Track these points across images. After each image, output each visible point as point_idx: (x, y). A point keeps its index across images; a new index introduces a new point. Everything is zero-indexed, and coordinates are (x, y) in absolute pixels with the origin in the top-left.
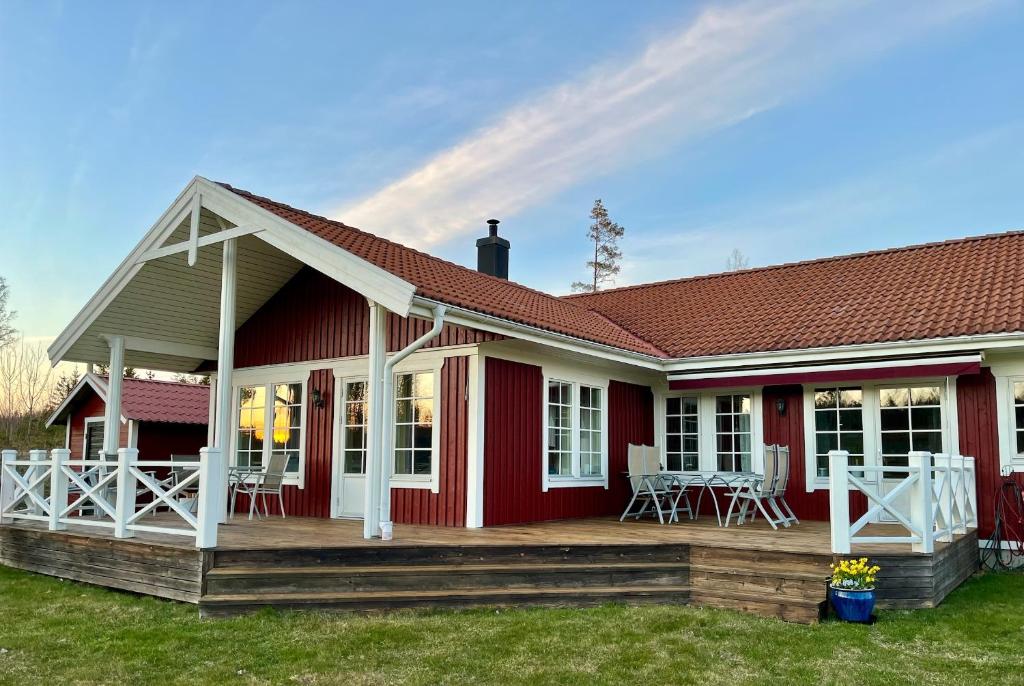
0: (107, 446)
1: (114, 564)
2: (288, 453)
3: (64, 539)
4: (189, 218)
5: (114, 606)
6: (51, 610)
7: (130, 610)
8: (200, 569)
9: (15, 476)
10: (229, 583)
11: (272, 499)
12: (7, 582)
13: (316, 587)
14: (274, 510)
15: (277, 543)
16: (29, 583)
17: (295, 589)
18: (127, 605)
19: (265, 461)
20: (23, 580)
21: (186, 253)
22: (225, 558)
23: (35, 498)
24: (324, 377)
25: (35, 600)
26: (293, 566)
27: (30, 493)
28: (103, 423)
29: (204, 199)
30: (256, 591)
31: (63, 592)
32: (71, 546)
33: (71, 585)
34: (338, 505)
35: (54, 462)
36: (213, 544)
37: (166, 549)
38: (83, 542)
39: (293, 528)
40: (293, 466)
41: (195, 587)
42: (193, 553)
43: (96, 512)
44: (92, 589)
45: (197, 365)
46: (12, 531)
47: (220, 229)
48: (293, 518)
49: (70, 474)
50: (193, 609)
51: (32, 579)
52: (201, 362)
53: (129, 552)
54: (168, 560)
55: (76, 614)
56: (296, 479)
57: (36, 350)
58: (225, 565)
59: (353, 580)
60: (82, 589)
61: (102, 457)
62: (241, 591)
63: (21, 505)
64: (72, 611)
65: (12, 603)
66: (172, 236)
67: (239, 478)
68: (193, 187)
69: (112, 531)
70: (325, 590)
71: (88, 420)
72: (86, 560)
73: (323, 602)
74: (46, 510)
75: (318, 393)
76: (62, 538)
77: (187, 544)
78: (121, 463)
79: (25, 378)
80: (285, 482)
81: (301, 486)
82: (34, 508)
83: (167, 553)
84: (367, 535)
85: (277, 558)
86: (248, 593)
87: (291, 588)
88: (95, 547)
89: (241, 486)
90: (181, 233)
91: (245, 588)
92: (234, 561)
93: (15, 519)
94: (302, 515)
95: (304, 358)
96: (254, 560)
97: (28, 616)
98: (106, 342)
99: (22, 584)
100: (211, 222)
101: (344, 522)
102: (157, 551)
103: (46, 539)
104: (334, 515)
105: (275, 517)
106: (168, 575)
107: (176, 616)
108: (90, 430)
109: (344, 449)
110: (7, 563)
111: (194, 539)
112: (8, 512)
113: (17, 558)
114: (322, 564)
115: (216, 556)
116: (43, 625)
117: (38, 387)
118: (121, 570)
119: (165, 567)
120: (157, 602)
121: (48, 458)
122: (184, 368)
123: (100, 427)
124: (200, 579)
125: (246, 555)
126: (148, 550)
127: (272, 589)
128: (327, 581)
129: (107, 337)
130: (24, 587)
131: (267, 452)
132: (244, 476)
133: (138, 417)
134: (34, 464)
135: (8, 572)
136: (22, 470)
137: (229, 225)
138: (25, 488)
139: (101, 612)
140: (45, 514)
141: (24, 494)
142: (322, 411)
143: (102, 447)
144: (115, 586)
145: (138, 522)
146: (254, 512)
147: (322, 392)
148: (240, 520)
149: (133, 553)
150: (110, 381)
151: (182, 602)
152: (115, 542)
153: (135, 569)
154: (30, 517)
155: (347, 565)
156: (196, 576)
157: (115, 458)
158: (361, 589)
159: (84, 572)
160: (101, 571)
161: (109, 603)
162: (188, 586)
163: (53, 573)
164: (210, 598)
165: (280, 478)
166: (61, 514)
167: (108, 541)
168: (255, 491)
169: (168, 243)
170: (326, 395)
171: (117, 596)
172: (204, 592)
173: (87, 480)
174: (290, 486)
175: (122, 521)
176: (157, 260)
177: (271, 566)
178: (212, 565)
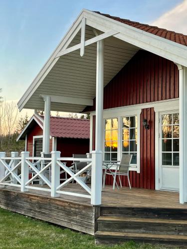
0: (45, 150)
1: (51, 210)
2: (131, 154)
3: (27, 196)
4: (80, 32)
5: (52, 233)
6: (23, 233)
7: (60, 236)
8: (93, 217)
9: (5, 164)
10: (109, 226)
11: (124, 178)
12: (3, 217)
13: (156, 231)
14: (125, 184)
15: (132, 203)
16: (13, 218)
17: (144, 231)
18: (59, 233)
19: (119, 158)
20: (10, 216)
21: (79, 50)
22: (105, 211)
23: (14, 175)
24: (149, 112)
25: (16, 227)
26: (142, 218)
27: (12, 173)
28: (42, 138)
29: (87, 20)
30: (123, 231)
31: (28, 224)
32: (30, 200)
33: (31, 220)
34: (159, 182)
35: (22, 158)
36: (99, 203)
37: (75, 204)
38: (36, 198)
39: (137, 195)
40: (134, 161)
41: (91, 226)
42: (89, 208)
43: (41, 183)
44: (41, 222)
45: (83, 109)
46: (4, 191)
47: (95, 36)
48: (135, 189)
49: (29, 163)
50: (91, 238)
51: (14, 216)
52: (85, 107)
53: (58, 205)
54: (77, 210)
55: (36, 237)
56: (136, 168)
57: (11, 105)
58: (105, 215)
59: (177, 228)
60: (36, 222)
61: (42, 155)
62: (115, 230)
63: (8, 179)
64: (33, 235)
65: (6, 228)
66: (72, 42)
67: (107, 166)
68: (82, 15)
69: (50, 193)
70: (162, 233)
71: (34, 137)
72: (37, 207)
73: (161, 240)
74: (19, 181)
75: (146, 121)
76: (26, 196)
77: (86, 202)
78: (53, 159)
79: (6, 119)
80: (130, 169)
81: (138, 172)
82: (13, 180)
83: (77, 206)
84: (181, 202)
85: (134, 212)
86: (119, 232)
87: (142, 230)
88: (41, 201)
89: (108, 171)
90: (77, 40)
91: (117, 228)
92: (110, 213)
93: (5, 186)
94: (139, 187)
95: (138, 102)
96: (121, 213)
97: (14, 236)
98: (42, 98)
99: (10, 218)
100: (91, 32)
101: (163, 192)
102: (71, 205)
103: (19, 196)
104: (157, 188)
105: (125, 188)
106: (77, 218)
107: (83, 242)
108: (36, 142)
109: (161, 152)
110: (2, 207)
111: (90, 200)
112: (2, 182)
113: (7, 205)
114: (158, 218)
115: (102, 210)
116: (21, 242)
117: (12, 122)
118: (54, 214)
119: (76, 214)
120: (73, 232)
121: (19, 155)
122: (77, 110)
123: (41, 140)
124: (93, 222)
125: (117, 210)
126: (67, 204)
127: (132, 230)
128: (162, 228)
129: (43, 96)
130: (10, 220)
131: (120, 153)
132: (109, 166)
133: (57, 135)
134: (13, 158)
135: (3, 211)
136: (8, 162)
137: (100, 33)
138: (9, 170)
139: (47, 236)
140: (18, 183)
141: (9, 173)
142: (149, 131)
143: (42, 151)
144: (52, 221)
145: (61, 189)
146: (116, 185)
147: (148, 121)
148: (108, 189)
149: (60, 205)
150: (45, 118)
151: (84, 233)
152: (51, 199)
153: (61, 214)
154: (12, 184)
155: (172, 219)
156: (92, 220)
157: (49, 156)
158: (182, 234)
159: (37, 213)
160: (44, 213)
161: (50, 231)
162: (88, 225)
163: (23, 213)
164: (99, 233)
165: (128, 167)
166: (26, 184)
167: (48, 198)
168: (115, 174)
169: (70, 46)
170: (150, 122)
171: (53, 227)
172: (96, 230)
173: (36, 166)
174: (133, 171)
175: (54, 189)
176: (64, 55)
177: (130, 217)
178: (99, 214)
